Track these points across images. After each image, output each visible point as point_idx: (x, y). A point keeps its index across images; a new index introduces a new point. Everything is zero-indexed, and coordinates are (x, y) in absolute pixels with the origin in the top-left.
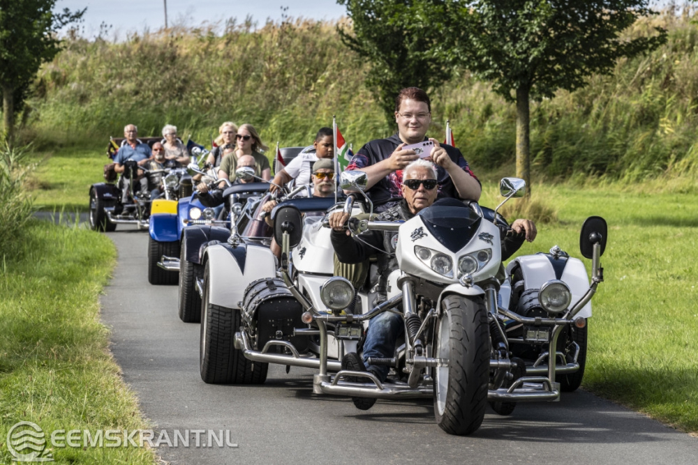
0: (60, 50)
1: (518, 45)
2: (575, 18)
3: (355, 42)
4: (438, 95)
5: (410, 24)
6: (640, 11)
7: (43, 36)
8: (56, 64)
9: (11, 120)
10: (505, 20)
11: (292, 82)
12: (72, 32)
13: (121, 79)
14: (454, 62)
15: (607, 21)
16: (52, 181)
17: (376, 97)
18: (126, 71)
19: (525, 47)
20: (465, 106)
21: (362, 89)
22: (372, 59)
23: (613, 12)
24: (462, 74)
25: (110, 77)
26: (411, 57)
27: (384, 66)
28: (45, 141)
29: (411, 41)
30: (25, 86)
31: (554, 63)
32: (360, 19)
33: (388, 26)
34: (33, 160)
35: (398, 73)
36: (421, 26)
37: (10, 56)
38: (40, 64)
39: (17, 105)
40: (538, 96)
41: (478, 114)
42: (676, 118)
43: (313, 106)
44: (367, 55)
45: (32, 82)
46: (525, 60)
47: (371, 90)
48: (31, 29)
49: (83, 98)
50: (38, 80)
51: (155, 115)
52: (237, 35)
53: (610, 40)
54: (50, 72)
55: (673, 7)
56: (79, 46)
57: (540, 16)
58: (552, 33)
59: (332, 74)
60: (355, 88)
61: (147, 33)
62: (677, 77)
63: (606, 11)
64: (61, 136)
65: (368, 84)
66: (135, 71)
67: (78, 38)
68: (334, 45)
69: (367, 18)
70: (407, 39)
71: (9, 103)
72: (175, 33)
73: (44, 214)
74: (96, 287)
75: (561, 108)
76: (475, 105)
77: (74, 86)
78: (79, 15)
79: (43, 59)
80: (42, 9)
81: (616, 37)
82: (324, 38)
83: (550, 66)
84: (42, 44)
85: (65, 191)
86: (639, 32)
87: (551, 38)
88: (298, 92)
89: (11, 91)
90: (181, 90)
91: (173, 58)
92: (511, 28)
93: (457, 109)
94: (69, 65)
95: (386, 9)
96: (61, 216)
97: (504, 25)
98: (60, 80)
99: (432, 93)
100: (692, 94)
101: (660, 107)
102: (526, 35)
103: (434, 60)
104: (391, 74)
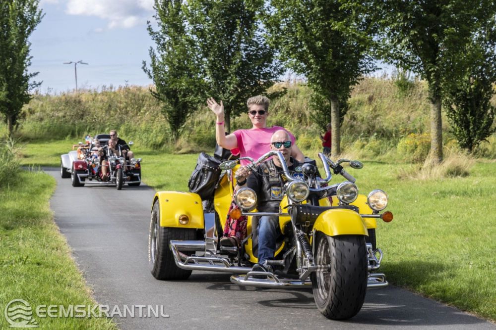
0: (31, 99)
1: (225, 95)
2: (249, 84)
3: (157, 94)
4: (192, 117)
5: (180, 87)
6: (276, 81)
7: (24, 93)
8: (30, 105)
9: (11, 128)
10: (220, 84)
11: (130, 112)
12: (37, 92)
13: (58, 111)
14: (199, 102)
15: (262, 85)
16: (29, 154)
17: (166, 117)
18: (60, 108)
19: (228, 95)
20: (203, 122)
21: (160, 114)
22: (164, 101)
23: (265, 81)
24: (202, 108)
25: (53, 110)
26: (180, 100)
27: (169, 104)
28: (26, 137)
29: (180, 94)
30: (17, 114)
31: (240, 102)
32: (159, 85)
33: (171, 89)
34: (20, 145)
35: (175, 107)
36: (184, 88)
37: (10, 101)
38: (23, 104)
39: (13, 122)
40: (234, 116)
41: (208, 124)
42: (291, 126)
43: (140, 122)
44: (162, 100)
45: (20, 113)
46: (228, 101)
47: (164, 115)
48: (19, 90)
49: (41, 119)
50: (22, 112)
51: (73, 126)
52: (106, 92)
53: (263, 92)
54: (28, 108)
55: (289, 80)
56: (39, 98)
57: (233, 83)
58: (239, 90)
59: (147, 108)
60: (157, 114)
61: (68, 92)
62: (291, 108)
63: (262, 80)
64: (32, 135)
65: (162, 112)
66: (64, 108)
67: (39, 94)
68: (148, 96)
69: (162, 84)
70: (179, 93)
71: (10, 121)
72: (80, 92)
73: (26, 167)
74: (48, 196)
75: (243, 122)
76: (207, 121)
77: (38, 114)
78: (40, 84)
79: (24, 103)
80: (24, 82)
81: (266, 91)
82: (143, 93)
83: (238, 103)
84: (24, 96)
85: (34, 158)
86: (275, 90)
87: (239, 92)
88: (133, 116)
89: (11, 116)
90: (82, 115)
91: (80, 102)
92: (222, 87)
93: (199, 123)
94: (35, 106)
95: (169, 81)
96: (33, 168)
97: (219, 86)
98: (32, 112)
99: (190, 116)
100: (298, 116)
101: (284, 121)
102: (228, 91)
103: (190, 102)
104: (172, 108)
